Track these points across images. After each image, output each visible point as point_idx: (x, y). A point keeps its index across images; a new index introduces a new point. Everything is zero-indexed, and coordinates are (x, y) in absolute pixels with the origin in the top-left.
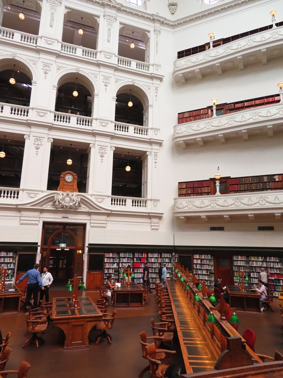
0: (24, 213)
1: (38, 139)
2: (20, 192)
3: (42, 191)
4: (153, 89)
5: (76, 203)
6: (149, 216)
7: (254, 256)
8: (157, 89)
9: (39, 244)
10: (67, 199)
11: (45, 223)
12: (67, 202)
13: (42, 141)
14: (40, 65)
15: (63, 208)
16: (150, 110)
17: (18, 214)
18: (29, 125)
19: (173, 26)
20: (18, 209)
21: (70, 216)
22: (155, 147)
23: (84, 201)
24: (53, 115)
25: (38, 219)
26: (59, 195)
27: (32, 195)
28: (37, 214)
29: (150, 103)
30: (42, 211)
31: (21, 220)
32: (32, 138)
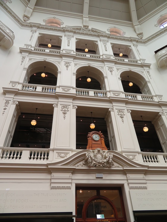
0: (55, 175)
1: (65, 106)
3: (72, 151)
4: (145, 72)
5: (109, 159)
8: (148, 72)
9: (74, 214)
10: (99, 156)
13: (68, 108)
14: (63, 63)
15: (95, 166)
18: (57, 97)
19: (144, 43)
20: (49, 170)
21: (105, 176)
22: (164, 108)
24: (75, 90)
25: (70, 181)
27: (62, 155)
28: (68, 175)
29: (147, 80)
30: (74, 171)
31: (51, 183)
32: (60, 107)
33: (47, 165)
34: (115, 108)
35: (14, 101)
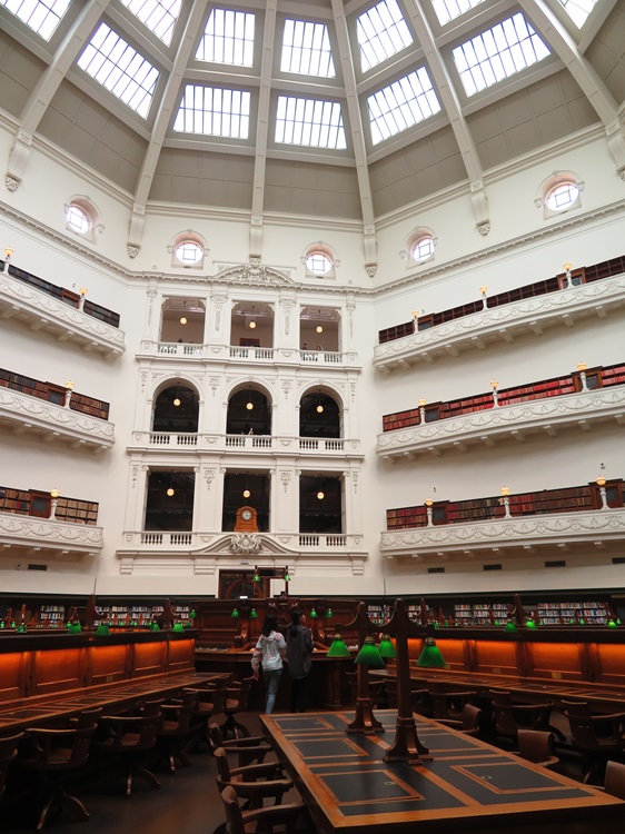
0: (198, 561)
1: (209, 471)
2: (193, 537)
3: (217, 534)
4: (348, 386)
5: (256, 545)
6: (350, 557)
7: (479, 604)
8: (353, 385)
9: (217, 596)
10: (246, 541)
11: (221, 572)
12: (246, 546)
13: (213, 473)
14: (207, 380)
15: (241, 552)
16: (345, 415)
17: (192, 562)
18: (198, 455)
19: (373, 294)
20: (191, 556)
21: (250, 562)
22: (353, 464)
23: (266, 543)
24: (224, 439)
25: (214, 567)
26: (237, 537)
27: (207, 539)
28: (212, 561)
29: (345, 406)
30: (218, 557)
31: (195, 569)
32: (203, 471)
33: (190, 552)
34: (278, 468)
35: (143, 466)
